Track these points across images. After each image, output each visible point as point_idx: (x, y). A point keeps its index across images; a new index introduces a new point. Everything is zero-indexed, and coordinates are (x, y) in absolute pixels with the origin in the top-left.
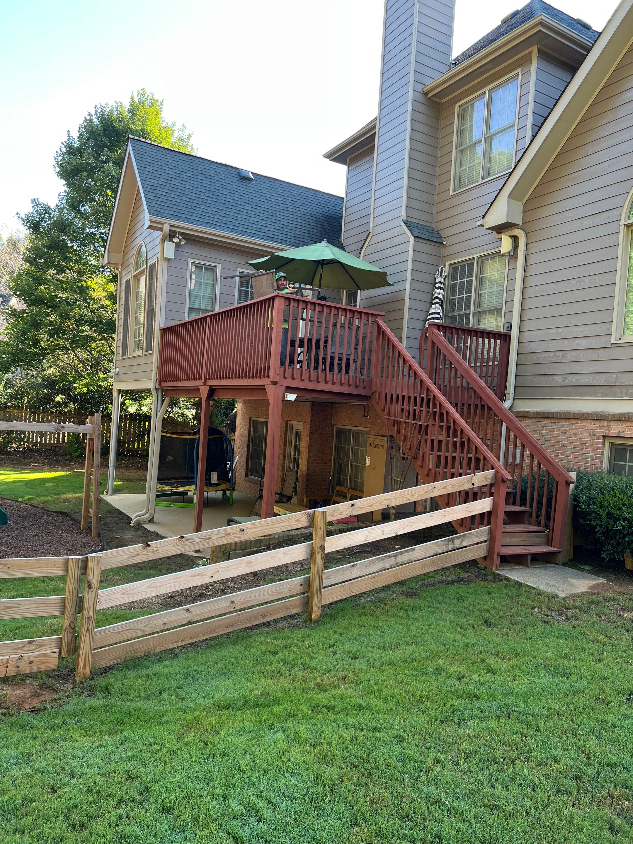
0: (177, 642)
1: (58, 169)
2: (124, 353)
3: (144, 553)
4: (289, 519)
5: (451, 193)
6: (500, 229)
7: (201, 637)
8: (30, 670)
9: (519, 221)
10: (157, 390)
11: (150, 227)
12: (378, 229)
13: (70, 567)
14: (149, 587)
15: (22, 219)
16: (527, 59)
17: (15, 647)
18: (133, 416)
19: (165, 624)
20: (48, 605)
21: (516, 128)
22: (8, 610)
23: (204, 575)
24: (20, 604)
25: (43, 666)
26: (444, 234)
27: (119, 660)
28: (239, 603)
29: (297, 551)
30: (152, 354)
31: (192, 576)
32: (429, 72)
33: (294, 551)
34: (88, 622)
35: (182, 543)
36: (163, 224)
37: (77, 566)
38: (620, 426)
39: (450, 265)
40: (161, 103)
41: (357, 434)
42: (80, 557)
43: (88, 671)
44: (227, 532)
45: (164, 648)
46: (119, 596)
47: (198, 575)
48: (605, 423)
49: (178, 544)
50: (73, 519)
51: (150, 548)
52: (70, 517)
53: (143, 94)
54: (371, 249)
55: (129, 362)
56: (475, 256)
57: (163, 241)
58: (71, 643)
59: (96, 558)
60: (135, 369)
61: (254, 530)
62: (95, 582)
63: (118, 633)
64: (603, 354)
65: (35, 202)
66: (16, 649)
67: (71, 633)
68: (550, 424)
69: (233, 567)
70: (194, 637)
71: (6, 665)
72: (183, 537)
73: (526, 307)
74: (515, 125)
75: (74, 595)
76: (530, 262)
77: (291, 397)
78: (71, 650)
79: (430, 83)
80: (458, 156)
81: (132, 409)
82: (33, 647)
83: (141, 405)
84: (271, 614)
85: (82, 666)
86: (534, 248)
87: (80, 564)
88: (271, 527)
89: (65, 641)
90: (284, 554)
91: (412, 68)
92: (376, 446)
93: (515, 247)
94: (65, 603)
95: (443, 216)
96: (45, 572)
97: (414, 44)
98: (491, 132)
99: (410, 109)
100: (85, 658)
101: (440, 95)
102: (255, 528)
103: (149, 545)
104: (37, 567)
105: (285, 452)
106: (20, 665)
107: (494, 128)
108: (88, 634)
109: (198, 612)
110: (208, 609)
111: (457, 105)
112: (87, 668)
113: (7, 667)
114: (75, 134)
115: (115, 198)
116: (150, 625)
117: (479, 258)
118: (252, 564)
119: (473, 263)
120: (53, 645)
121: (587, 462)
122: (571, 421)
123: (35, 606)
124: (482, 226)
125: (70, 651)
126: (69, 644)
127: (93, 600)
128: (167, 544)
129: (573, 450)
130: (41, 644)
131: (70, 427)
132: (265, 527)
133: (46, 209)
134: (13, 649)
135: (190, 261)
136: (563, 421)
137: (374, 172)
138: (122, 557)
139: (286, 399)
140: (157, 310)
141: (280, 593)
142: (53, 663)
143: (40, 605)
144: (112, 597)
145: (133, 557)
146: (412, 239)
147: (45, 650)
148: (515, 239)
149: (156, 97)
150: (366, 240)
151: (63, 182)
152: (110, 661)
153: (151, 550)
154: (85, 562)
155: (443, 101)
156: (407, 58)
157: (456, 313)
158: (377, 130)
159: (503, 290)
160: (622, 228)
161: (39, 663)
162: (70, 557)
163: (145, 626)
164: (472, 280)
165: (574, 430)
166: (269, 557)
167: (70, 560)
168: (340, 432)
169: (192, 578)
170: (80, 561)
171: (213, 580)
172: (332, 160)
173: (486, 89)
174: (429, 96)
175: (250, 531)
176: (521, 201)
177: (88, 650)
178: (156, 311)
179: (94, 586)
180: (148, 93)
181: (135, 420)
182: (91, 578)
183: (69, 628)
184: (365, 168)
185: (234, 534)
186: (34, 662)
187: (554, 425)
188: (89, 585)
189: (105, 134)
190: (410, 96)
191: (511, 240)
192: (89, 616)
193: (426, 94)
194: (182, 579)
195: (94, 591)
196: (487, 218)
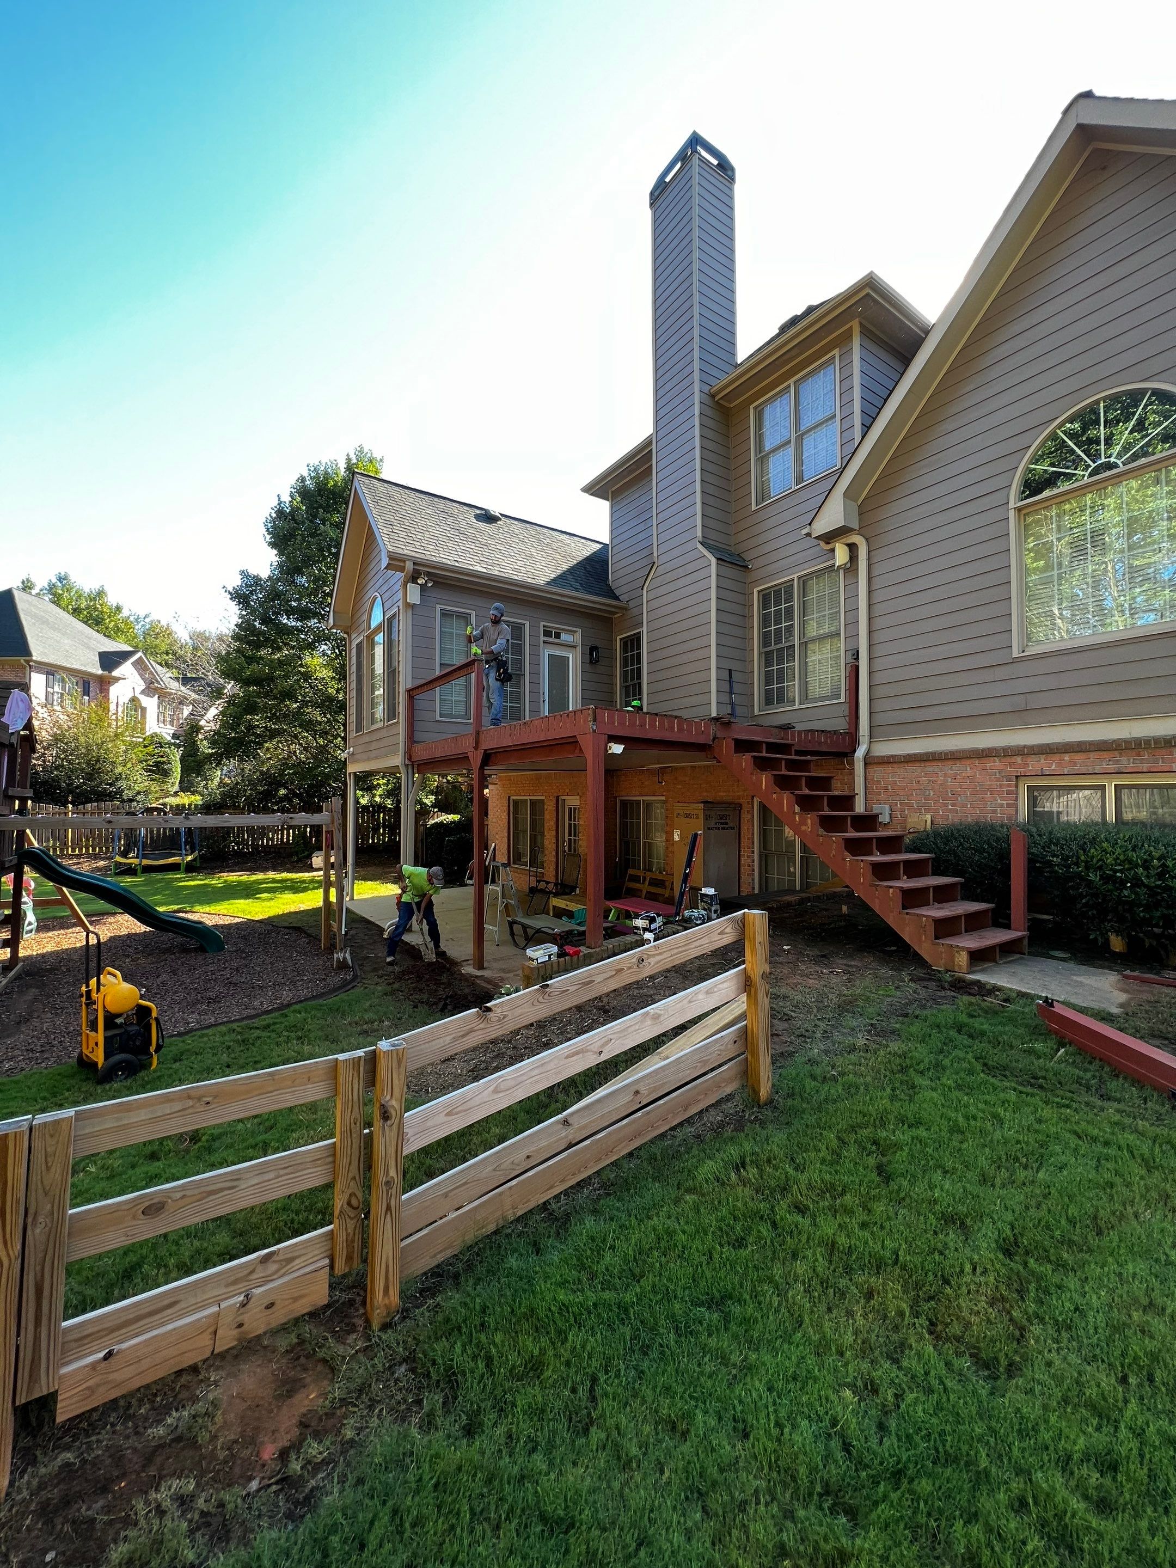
0: (552, 1187)
2: (359, 727)
3: (482, 1026)
4: (709, 932)
5: (753, 508)
6: (830, 537)
7: (591, 1167)
8: (269, 1324)
9: (855, 525)
10: (407, 766)
11: (388, 567)
12: (663, 559)
13: (341, 1079)
14: (496, 1091)
15: (230, 593)
16: (846, 337)
17: (232, 1279)
19: (528, 1157)
20: (300, 1167)
21: (838, 418)
22: (213, 1197)
23: (587, 1051)
24: (239, 1179)
25: (298, 1304)
26: (747, 556)
27: (450, 1250)
28: (646, 1092)
29: (725, 985)
30: (398, 723)
31: (567, 1057)
32: (715, 372)
33: (721, 986)
34: (387, 1191)
35: (546, 997)
36: (404, 562)
37: (356, 1075)
38: (1042, 761)
39: (759, 591)
40: (381, 460)
41: (648, 805)
42: (360, 1053)
43: (394, 1298)
44: (619, 967)
45: (532, 1205)
46: (442, 1118)
47: (577, 1053)
48: (1019, 760)
49: (540, 999)
50: (309, 935)
51: (491, 1014)
52: (305, 933)
53: (361, 451)
54: (658, 582)
55: (367, 738)
56: (795, 576)
57: (405, 586)
58: (353, 1241)
59: (394, 1054)
60: (374, 746)
61: (660, 958)
62: (394, 1104)
63: (446, 1195)
64: (1000, 673)
65: (244, 573)
66: (235, 1282)
67: (351, 1218)
68: (930, 768)
69: (632, 1029)
70: (579, 1171)
71: (212, 1329)
72: (547, 985)
73: (877, 627)
74: (835, 416)
75: (354, 1135)
76: (876, 573)
77: (617, 749)
78: (355, 1256)
79: (718, 386)
80: (759, 463)
81: (364, 801)
82: (272, 1267)
84: (697, 1101)
85: (381, 1291)
86: (877, 556)
87: (362, 1069)
89: (341, 1238)
90: (707, 993)
91: (697, 365)
92: (688, 816)
93: (853, 557)
94: (334, 1155)
95: (744, 535)
96: (288, 1096)
97: (697, 339)
98: (802, 428)
99: (697, 412)
100: (387, 1267)
101: (728, 397)
102: (660, 954)
103: (489, 1009)
104: (271, 1089)
105: (557, 833)
106: (246, 1318)
107: (806, 424)
108: (388, 1216)
109: (584, 1122)
110: (599, 1114)
111: (752, 407)
112: (391, 1292)
113: (215, 1333)
114: (286, 498)
115: (337, 563)
116: (502, 1167)
117: (799, 578)
118: (662, 1018)
119: (792, 585)
120: (316, 1252)
121: (994, 812)
122: (963, 761)
123: (272, 1175)
124: (809, 535)
125: (352, 1258)
126: (350, 1243)
127: (394, 1143)
128: (521, 1002)
129: (970, 799)
130: (288, 1255)
131: (302, 818)
132: (676, 951)
133: (257, 579)
134: (227, 1286)
135: (438, 607)
136: (950, 763)
137: (654, 494)
138: (441, 1040)
139: (610, 752)
141: (705, 1062)
142: (319, 1294)
144: (429, 1124)
145: (463, 1036)
146: (714, 561)
147: (301, 1268)
148: (852, 547)
149: (374, 456)
150: (648, 575)
151: (275, 552)
152: (435, 1255)
153: (493, 1019)
154: (373, 1058)
155: (732, 405)
156: (689, 356)
157: (773, 647)
158: (654, 447)
159: (839, 612)
160: (1012, 514)
161: (287, 1303)
162: (341, 1057)
163: (494, 1170)
164: (792, 606)
165: (969, 772)
166: (686, 1002)
167: (340, 1065)
168: (625, 804)
169: (567, 1061)
170: (362, 1063)
171: (604, 1057)
172: (592, 494)
173: (791, 381)
174: (717, 398)
175: (653, 961)
176: (856, 501)
177: (391, 1254)
178: (401, 669)
179: (393, 1113)
180: (366, 450)
182: (388, 1097)
183: (348, 1209)
184: (633, 498)
185: (630, 968)
186: (277, 1302)
187: (936, 769)
188: (385, 1112)
189: (320, 495)
190: (697, 398)
191: (846, 548)
192: (389, 1179)
193: (713, 396)
194: (552, 1065)
195: (394, 1120)
196: (814, 525)
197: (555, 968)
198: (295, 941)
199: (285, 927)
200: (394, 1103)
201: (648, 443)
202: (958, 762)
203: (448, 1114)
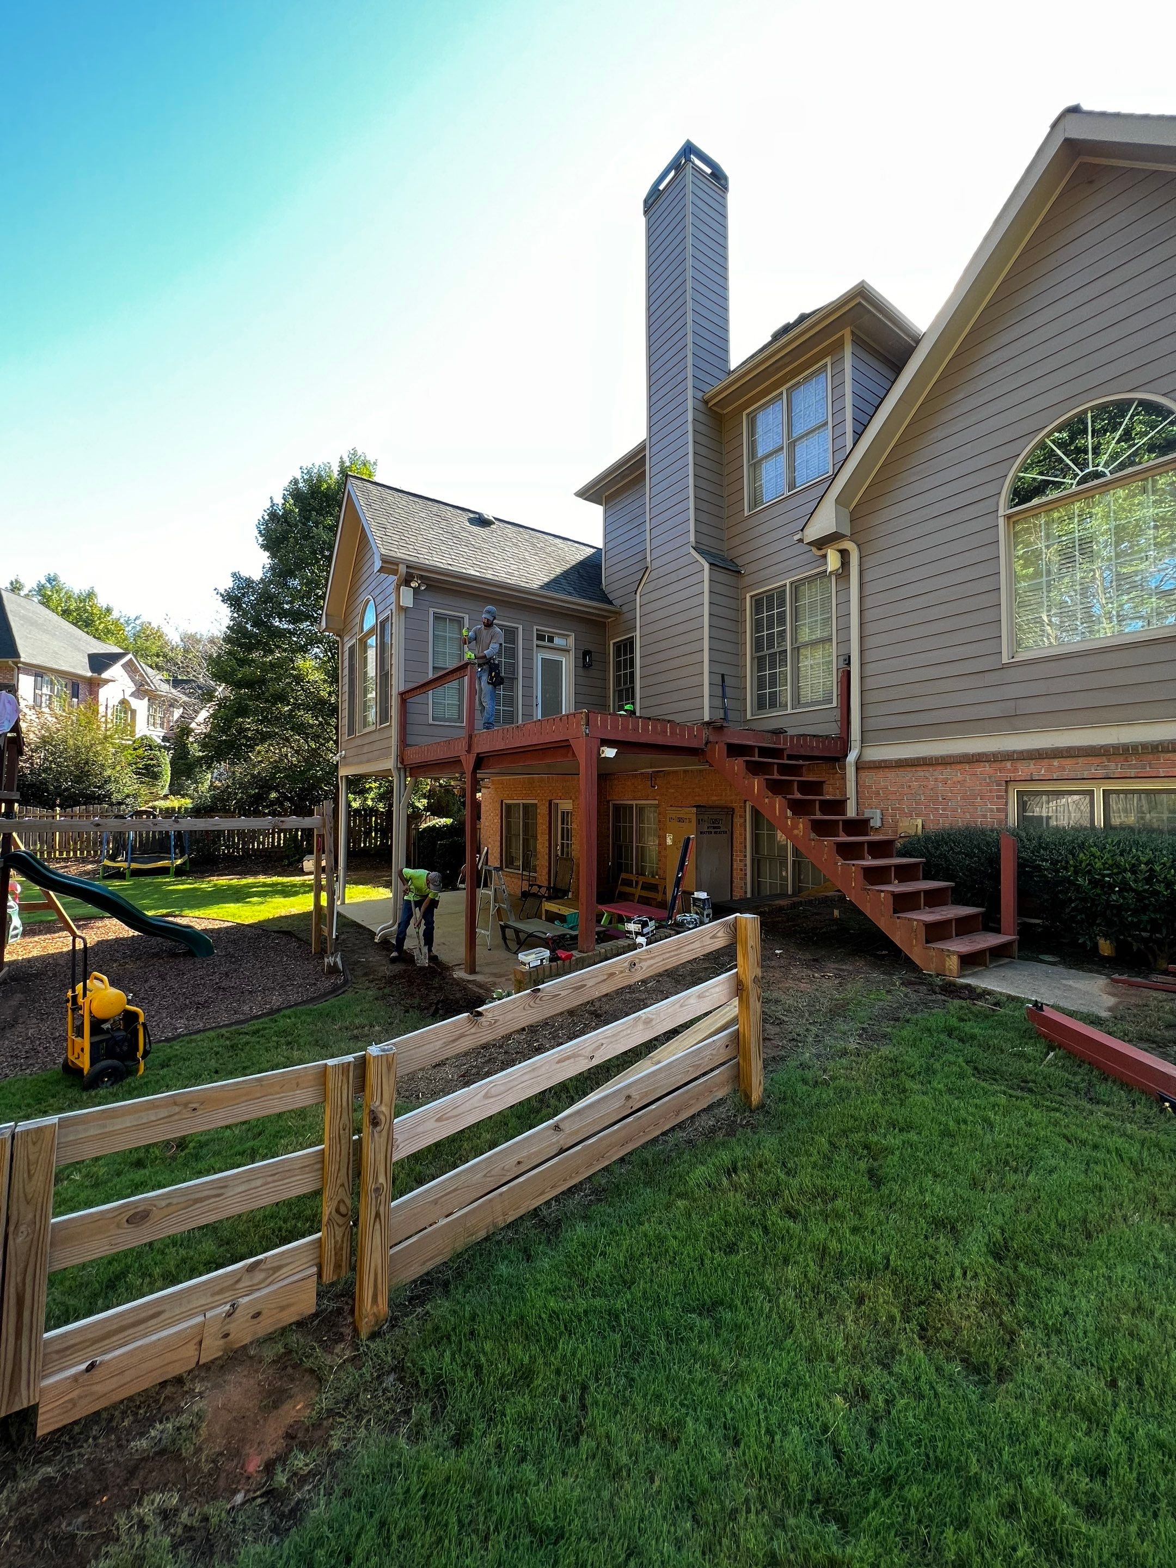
0: (542, 1193)
1: (261, 539)
2: (351, 730)
3: (473, 1030)
4: (702, 936)
5: (746, 514)
6: (822, 543)
7: (582, 1173)
8: (255, 1333)
9: (847, 531)
10: (399, 769)
11: (381, 570)
12: (656, 564)
13: (330, 1085)
14: (486, 1096)
15: (222, 595)
16: (838, 346)
17: (218, 1288)
18: (357, 811)
19: (519, 1163)
20: (288, 1174)
21: (830, 425)
22: (200, 1205)
23: (579, 1056)
24: (226, 1187)
25: (285, 1313)
26: (737, 561)
27: (441, 1257)
28: (638, 1097)
29: (717, 989)
30: (390, 726)
31: (558, 1062)
32: (708, 379)
33: (713, 990)
34: (377, 1198)
35: (538, 1001)
36: (397, 565)
37: (345, 1081)
38: (1032, 766)
39: (752, 597)
40: (375, 463)
41: (641, 809)
42: (350, 1058)
43: (383, 1306)
44: (611, 971)
45: (522, 1211)
46: (431, 1124)
47: (568, 1058)
48: (1008, 765)
49: (532, 1003)
50: (299, 940)
51: (482, 1019)
52: (296, 937)
53: (355, 454)
54: (651, 586)
55: (359, 742)
56: (788, 581)
57: (398, 589)
58: (341, 1249)
59: (384, 1059)
60: (366, 749)
61: (652, 962)
62: (384, 1110)
63: (435, 1202)
64: (990, 679)
65: (235, 575)
66: (220, 1292)
67: (339, 1226)
68: (921, 772)
69: (624, 1033)
70: (571, 1177)
71: (197, 1340)
72: (539, 990)
73: (866, 633)
74: (827, 423)
75: (343, 1142)
76: (866, 579)
77: (610, 753)
78: (344, 1264)
79: (710, 391)
80: (752, 469)
81: (355, 805)
82: (259, 1276)
83: (366, 799)
84: (689, 1106)
85: (370, 1300)
86: (869, 562)
87: (351, 1074)
88: (676, 953)
89: (329, 1246)
90: (699, 997)
91: (690, 371)
92: (680, 820)
93: (845, 563)
94: (323, 1161)
95: (737, 541)
96: (276, 1102)
97: (690, 346)
98: (794, 435)
99: (690, 419)
100: (376, 1275)
101: (722, 403)
102: (652, 958)
103: (480, 1014)
104: (259, 1095)
105: (550, 837)
106: (233, 1327)
107: (797, 432)
108: (377, 1226)
109: (575, 1127)
111: (745, 413)
112: (380, 1300)
113: (200, 1343)
114: (279, 501)
115: (329, 566)
116: (493, 1173)
117: (791, 583)
118: (654, 1023)
119: (785, 591)
120: (305, 1260)
121: (985, 816)
122: (954, 766)
123: (259, 1182)
124: (801, 540)
125: (340, 1266)
126: (338, 1251)
127: (383, 1149)
128: (512, 1007)
129: (960, 803)
130: (275, 1264)
131: (293, 821)
132: (668, 955)
133: (249, 582)
134: (213, 1295)
135: (432, 611)
136: (940, 768)
137: (648, 499)
138: (431, 1045)
139: (603, 756)
140: (394, 672)
141: (697, 1067)
142: (306, 1303)
143: (270, 1179)
144: (420, 1129)
145: (454, 1041)
146: (706, 566)
147: (289, 1276)
148: (844, 553)
149: (368, 459)
150: (641, 580)
151: (267, 554)
152: (424, 1263)
153: (485, 1024)
154: (362, 1063)
155: (725, 412)
156: (682, 363)
157: (766, 652)
158: (647, 452)
159: (831, 617)
160: (1001, 521)
161: (274, 1312)
162: (330, 1062)
163: (485, 1176)
164: (785, 611)
165: (960, 777)
166: (678, 1006)
167: (329, 1071)
168: (617, 808)
169: (558, 1066)
170: (352, 1068)
171: (595, 1062)
172: (585, 499)
173: (784, 388)
174: (710, 405)
175: (644, 965)
176: (847, 507)
177: (380, 1266)
179: (383, 1118)
180: (359, 453)
181: (360, 815)
182: (378, 1103)
183: (337, 1217)
184: (626, 503)
185: (622, 972)
186: (264, 1312)
187: (927, 774)
188: (375, 1118)
189: (312, 497)
190: (690, 404)
191: (838, 555)
192: (378, 1185)
193: (706, 402)
194: (543, 1070)
195: (384, 1126)
196: (807, 531)
197: (547, 973)
198: (285, 945)
199: (275, 932)
200: (383, 1108)
201: (641, 448)
202: (948, 767)
203: (438, 1120)
